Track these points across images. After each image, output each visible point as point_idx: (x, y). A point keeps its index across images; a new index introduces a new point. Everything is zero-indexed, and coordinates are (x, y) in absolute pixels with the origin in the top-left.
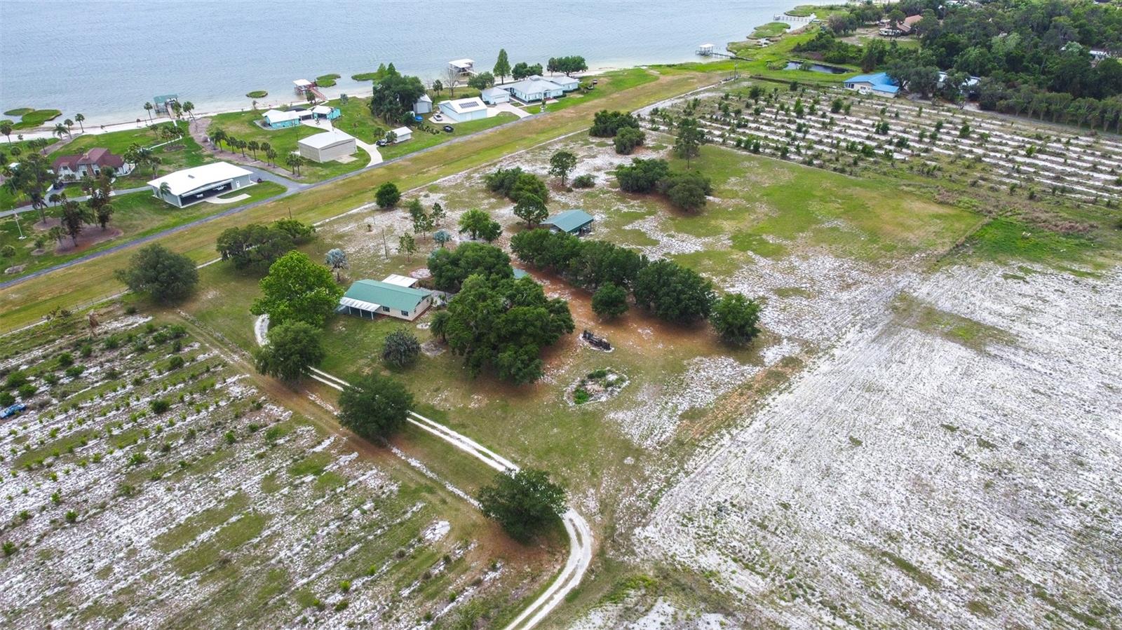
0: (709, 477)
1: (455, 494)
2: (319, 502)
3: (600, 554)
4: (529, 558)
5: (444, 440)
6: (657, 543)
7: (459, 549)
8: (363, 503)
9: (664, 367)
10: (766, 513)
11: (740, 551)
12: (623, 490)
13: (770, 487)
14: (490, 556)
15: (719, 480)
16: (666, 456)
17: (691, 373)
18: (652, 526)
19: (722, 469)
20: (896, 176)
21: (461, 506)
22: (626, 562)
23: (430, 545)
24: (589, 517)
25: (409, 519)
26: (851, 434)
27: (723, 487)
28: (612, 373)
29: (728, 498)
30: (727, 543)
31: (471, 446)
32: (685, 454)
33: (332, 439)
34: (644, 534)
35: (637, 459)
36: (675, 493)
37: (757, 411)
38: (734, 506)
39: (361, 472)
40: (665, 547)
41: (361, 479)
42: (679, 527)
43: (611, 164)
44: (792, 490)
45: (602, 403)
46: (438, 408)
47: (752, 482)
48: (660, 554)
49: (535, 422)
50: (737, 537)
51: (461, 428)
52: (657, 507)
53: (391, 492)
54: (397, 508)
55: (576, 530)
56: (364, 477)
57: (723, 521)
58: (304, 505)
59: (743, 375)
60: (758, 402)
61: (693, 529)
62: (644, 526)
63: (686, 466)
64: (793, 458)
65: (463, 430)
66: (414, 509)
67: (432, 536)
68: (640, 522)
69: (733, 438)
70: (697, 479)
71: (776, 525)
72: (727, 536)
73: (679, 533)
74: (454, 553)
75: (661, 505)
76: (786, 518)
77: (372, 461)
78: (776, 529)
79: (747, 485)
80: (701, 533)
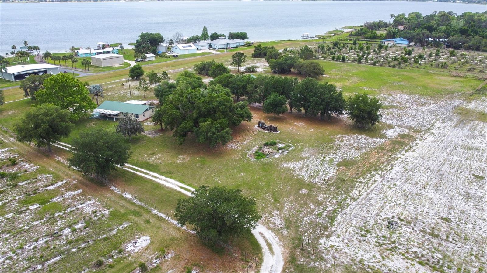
0: (373, 201)
1: (158, 216)
2: (35, 223)
3: (291, 261)
4: (223, 265)
5: (154, 181)
6: (343, 251)
7: (156, 258)
8: (75, 223)
9: (317, 140)
10: (433, 225)
11: (423, 256)
12: (303, 211)
13: (427, 206)
14: (186, 264)
15: (382, 202)
16: (333, 189)
17: (337, 142)
18: (334, 237)
19: (382, 196)
20: (424, 68)
21: (163, 225)
22: (318, 267)
23: (129, 255)
24: (277, 231)
25: (114, 235)
26: (472, 172)
27: (388, 207)
28: (281, 143)
29: (395, 215)
30: (407, 249)
31: (175, 184)
32: (348, 187)
33: (64, 182)
34: (329, 244)
35: (310, 190)
36: (348, 213)
37: (394, 162)
38: (402, 220)
39: (81, 201)
40: (352, 253)
41: (79, 207)
42: (359, 238)
43: (265, 65)
44: (446, 209)
45: (276, 159)
46: (152, 163)
47: (410, 203)
48: (348, 259)
49: (226, 170)
50: (416, 244)
51: (169, 174)
52: (335, 223)
53: (103, 215)
54: (105, 227)
55: (267, 241)
56: (83, 205)
57: (397, 232)
58: (21, 225)
59: (375, 143)
60: (392, 157)
61: (372, 238)
62: (328, 237)
63: (351, 194)
64: (435, 188)
65: (170, 175)
66: (121, 227)
67: (132, 248)
68: (323, 234)
69: (381, 176)
70: (364, 202)
71: (445, 234)
72: (406, 243)
73: (360, 242)
74: (151, 262)
75: (339, 221)
76: (451, 229)
77: (92, 195)
78: (447, 237)
79: (406, 205)
80: (381, 241)
